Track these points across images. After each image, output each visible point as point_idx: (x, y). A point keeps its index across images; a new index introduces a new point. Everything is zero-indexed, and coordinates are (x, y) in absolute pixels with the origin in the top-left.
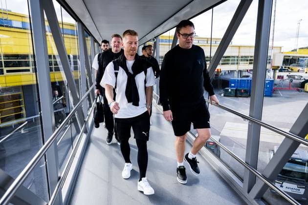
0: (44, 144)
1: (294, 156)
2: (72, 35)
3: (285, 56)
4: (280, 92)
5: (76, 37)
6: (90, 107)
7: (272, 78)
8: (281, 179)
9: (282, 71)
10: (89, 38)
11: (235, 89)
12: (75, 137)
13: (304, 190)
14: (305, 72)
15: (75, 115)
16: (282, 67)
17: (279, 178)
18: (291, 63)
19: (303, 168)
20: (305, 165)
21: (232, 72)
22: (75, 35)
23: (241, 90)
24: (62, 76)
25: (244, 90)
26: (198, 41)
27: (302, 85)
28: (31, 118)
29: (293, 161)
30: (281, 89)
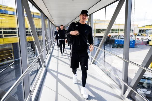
0: (23, 73)
1: (144, 76)
2: (38, 18)
3: (139, 29)
4: (138, 46)
5: (40, 19)
6: (47, 54)
7: (134, 39)
8: (139, 87)
9: (138, 36)
10: (47, 20)
11: (117, 44)
12: (39, 69)
13: (150, 92)
14: (149, 36)
15: (39, 58)
16: (138, 34)
17: (139, 86)
18: (142, 32)
19: (149, 81)
20: (150, 80)
21: (116, 36)
22: (40, 18)
23: (120, 45)
24: (32, 38)
25: (122, 45)
26: (100, 22)
27: (148, 42)
28: (17, 59)
29: (145, 78)
30: (138, 44)
